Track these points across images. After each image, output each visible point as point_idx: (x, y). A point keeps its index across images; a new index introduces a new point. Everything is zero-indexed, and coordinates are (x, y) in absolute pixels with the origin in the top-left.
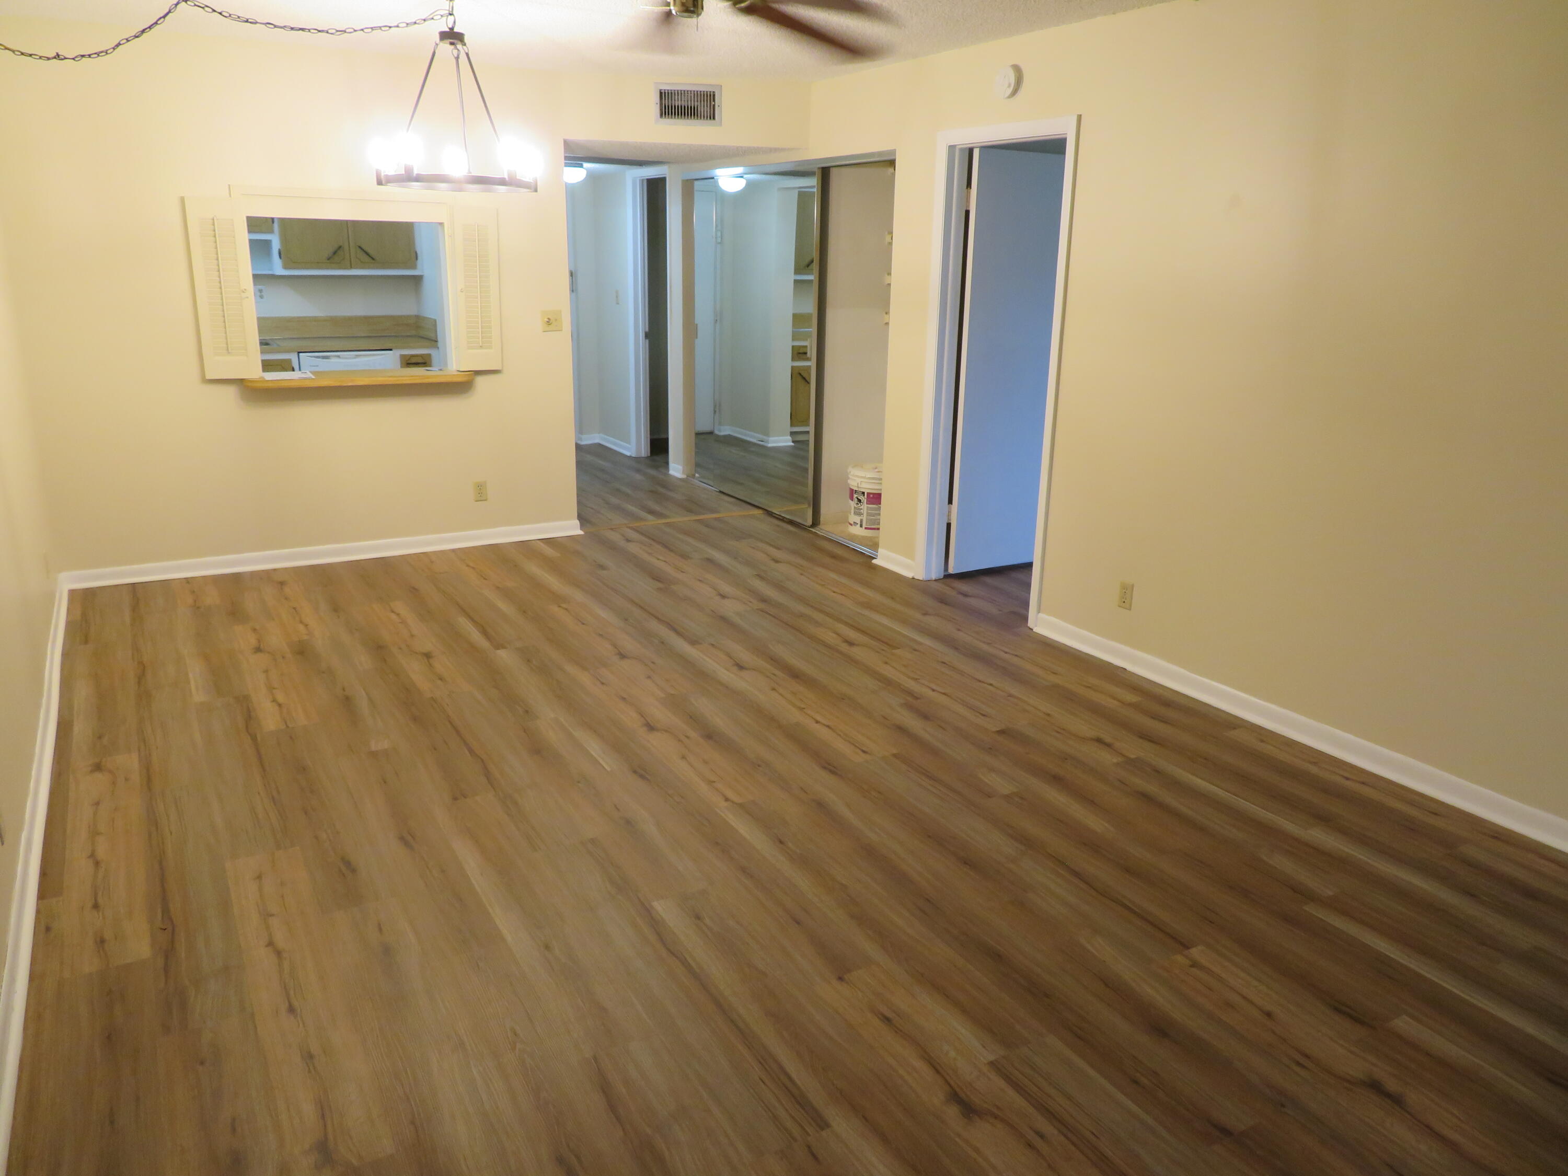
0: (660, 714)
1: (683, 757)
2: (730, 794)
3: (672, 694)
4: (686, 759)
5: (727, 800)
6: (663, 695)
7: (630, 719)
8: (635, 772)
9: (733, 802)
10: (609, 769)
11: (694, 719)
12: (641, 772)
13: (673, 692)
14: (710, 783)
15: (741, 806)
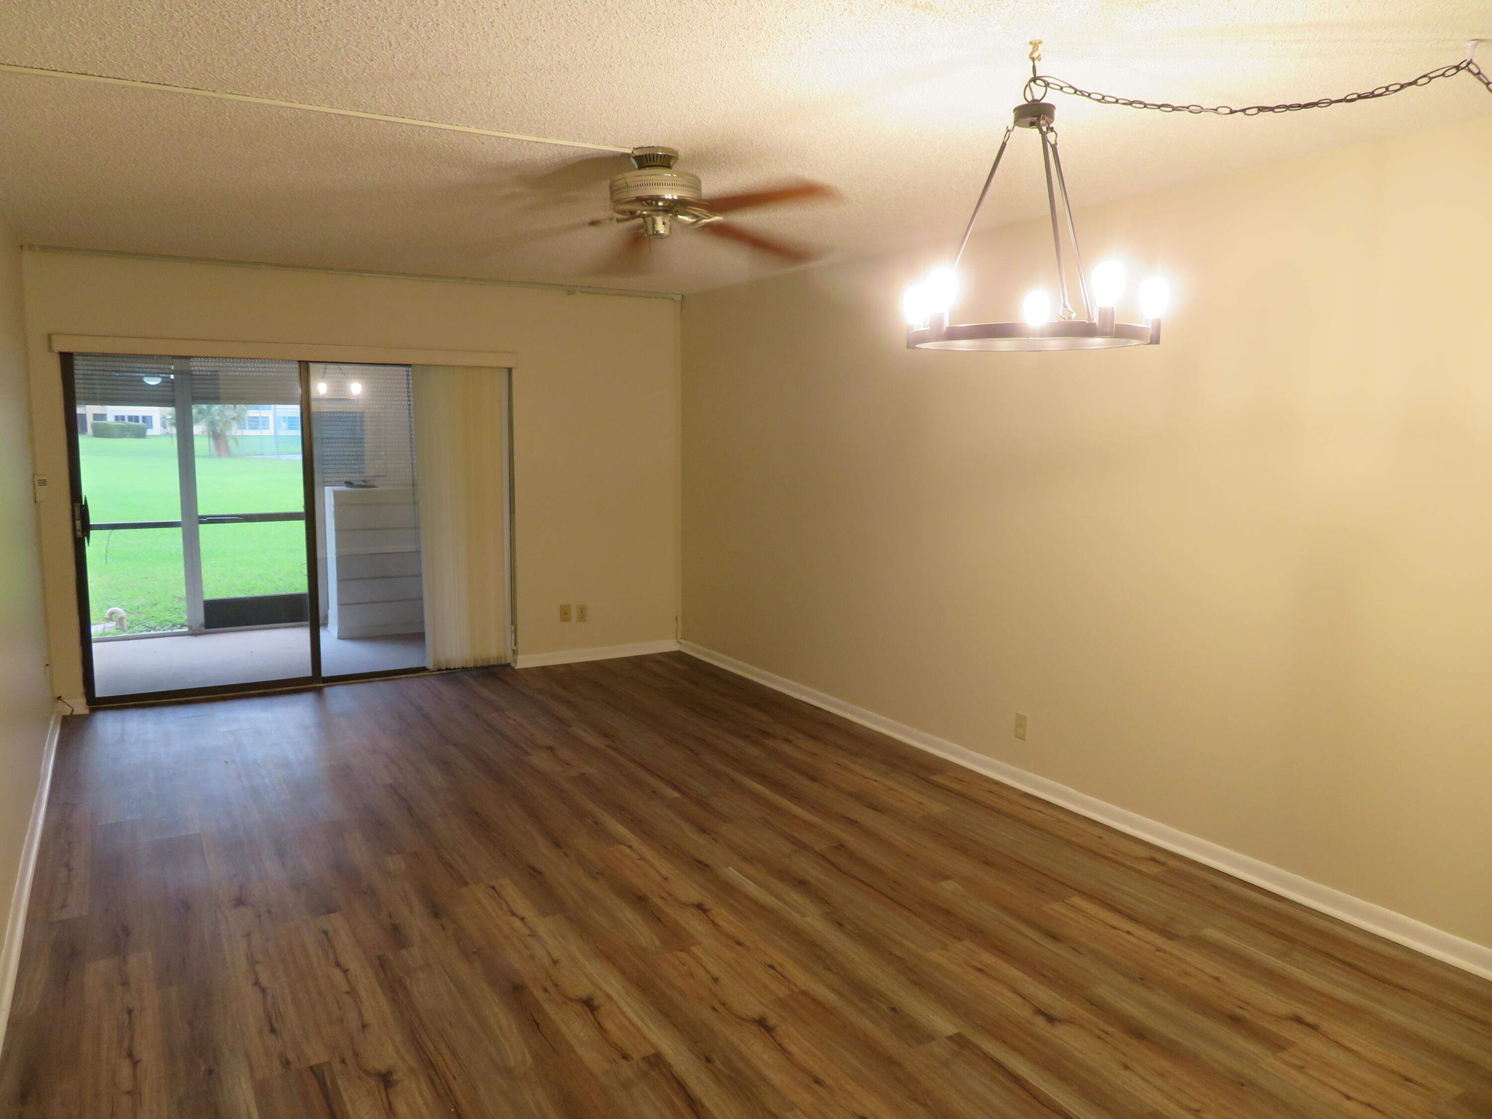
0: (694, 924)
1: (666, 879)
2: (627, 851)
3: (682, 950)
4: (663, 877)
5: (630, 847)
6: (694, 949)
7: (724, 917)
8: (707, 866)
9: (625, 845)
10: (730, 868)
11: (655, 917)
12: (701, 866)
13: (682, 954)
14: (642, 858)
15: (619, 843)
